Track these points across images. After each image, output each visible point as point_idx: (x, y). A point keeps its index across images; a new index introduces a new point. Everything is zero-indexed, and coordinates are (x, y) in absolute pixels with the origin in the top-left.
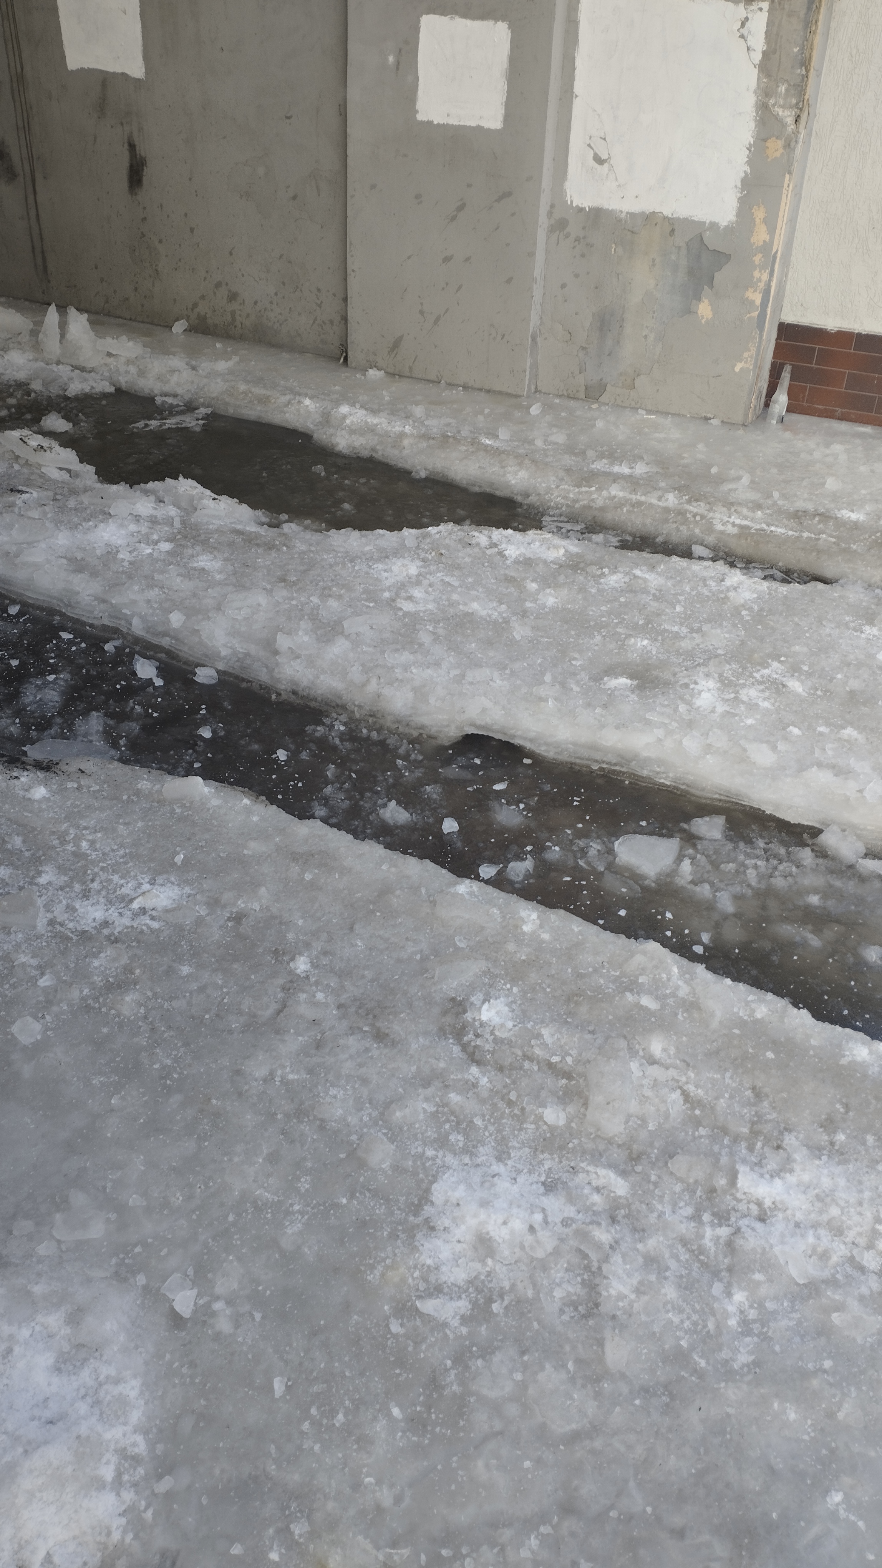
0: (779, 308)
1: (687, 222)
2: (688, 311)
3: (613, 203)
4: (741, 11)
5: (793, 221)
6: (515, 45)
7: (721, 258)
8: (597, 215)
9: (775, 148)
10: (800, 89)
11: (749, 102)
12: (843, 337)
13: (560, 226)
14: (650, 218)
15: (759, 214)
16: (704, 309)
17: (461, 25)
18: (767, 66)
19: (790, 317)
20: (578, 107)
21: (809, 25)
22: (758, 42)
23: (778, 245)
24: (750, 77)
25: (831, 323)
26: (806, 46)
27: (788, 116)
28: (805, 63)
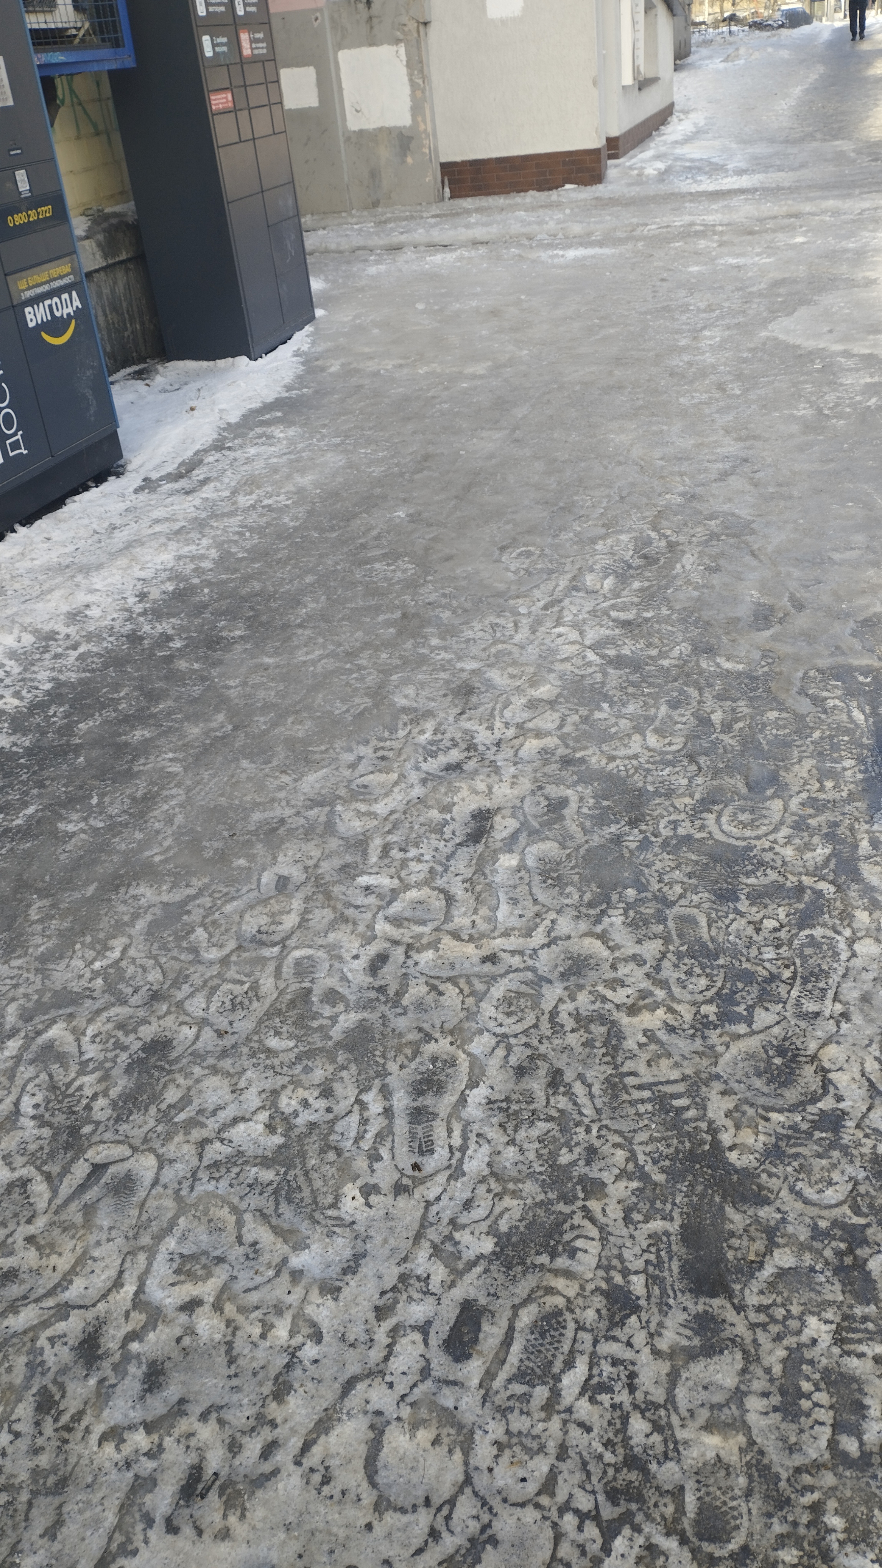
0: (437, 156)
1: (395, 128)
2: (404, 162)
3: (366, 126)
4: (395, 48)
5: (433, 121)
6: (318, 74)
7: (410, 139)
8: (361, 133)
9: (419, 94)
10: (421, 71)
11: (406, 79)
12: (464, 163)
13: (348, 139)
14: (381, 129)
15: (420, 119)
16: (409, 160)
17: (296, 70)
18: (409, 65)
19: (444, 160)
20: (345, 93)
21: (419, 48)
22: (404, 57)
23: (429, 129)
24: (404, 70)
25: (458, 159)
26: (420, 56)
27: (420, 81)
28: (421, 62)
